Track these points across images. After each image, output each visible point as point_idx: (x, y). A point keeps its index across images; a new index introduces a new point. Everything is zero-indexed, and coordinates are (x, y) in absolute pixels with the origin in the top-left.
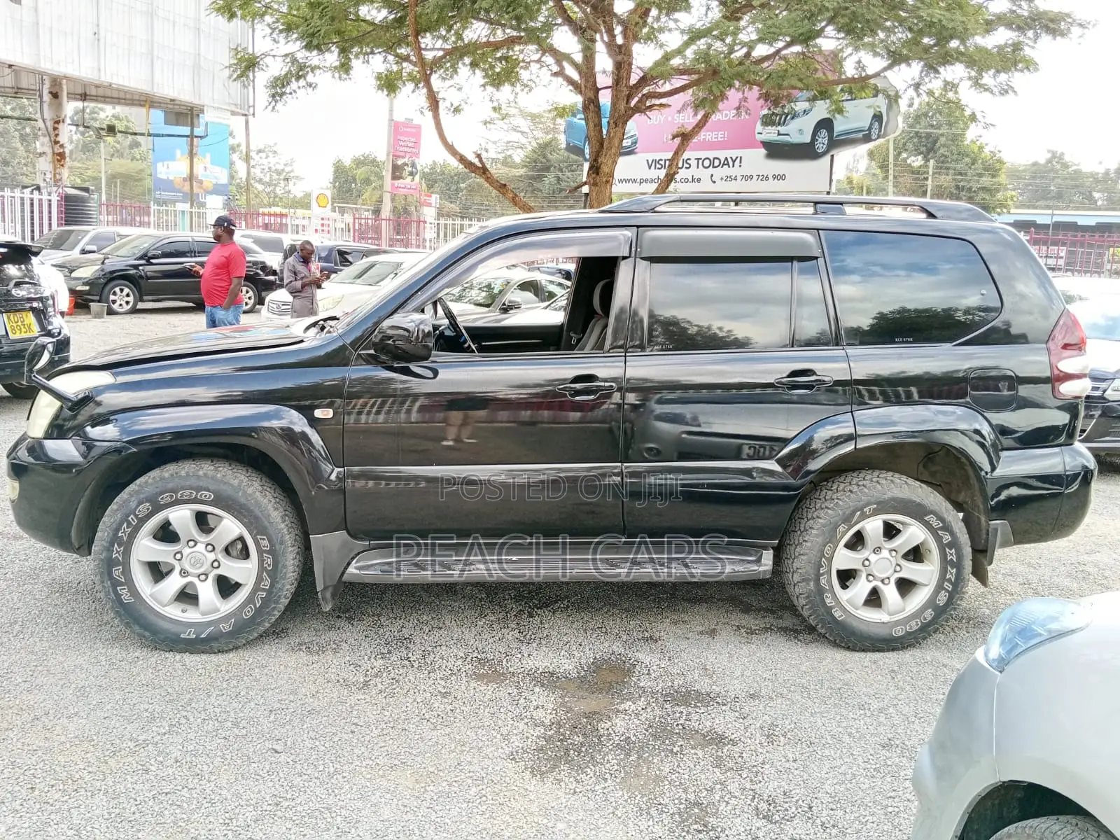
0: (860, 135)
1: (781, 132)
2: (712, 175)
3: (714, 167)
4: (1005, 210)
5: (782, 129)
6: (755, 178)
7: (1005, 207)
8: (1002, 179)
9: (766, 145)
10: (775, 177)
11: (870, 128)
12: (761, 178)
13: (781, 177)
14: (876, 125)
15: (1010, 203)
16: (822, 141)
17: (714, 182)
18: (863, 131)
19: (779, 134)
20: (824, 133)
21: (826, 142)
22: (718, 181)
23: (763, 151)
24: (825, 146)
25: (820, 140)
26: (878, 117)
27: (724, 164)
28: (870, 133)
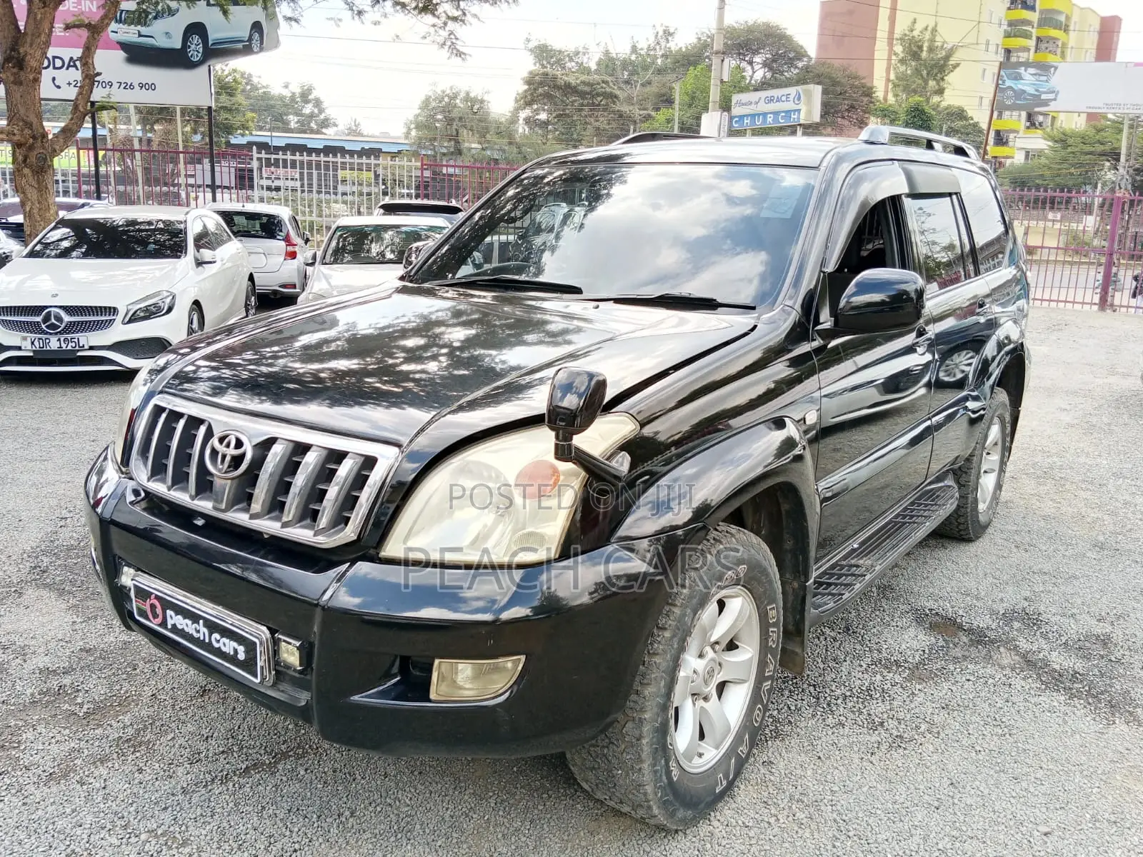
0: (240, 46)
1: (142, 34)
2: (54, 79)
3: (55, 68)
4: (247, 132)
5: (144, 30)
6: (116, 85)
7: (247, 129)
8: (240, 98)
9: (124, 46)
10: (141, 86)
11: (250, 39)
12: (123, 86)
13: (152, 87)
14: (256, 36)
15: (250, 124)
16: (195, 49)
17: (59, 87)
18: (243, 41)
19: (140, 35)
20: (196, 39)
21: (201, 50)
22: (64, 86)
23: (121, 54)
24: (200, 55)
25: (193, 46)
26: (257, 26)
27: (69, 66)
28: (251, 44)
